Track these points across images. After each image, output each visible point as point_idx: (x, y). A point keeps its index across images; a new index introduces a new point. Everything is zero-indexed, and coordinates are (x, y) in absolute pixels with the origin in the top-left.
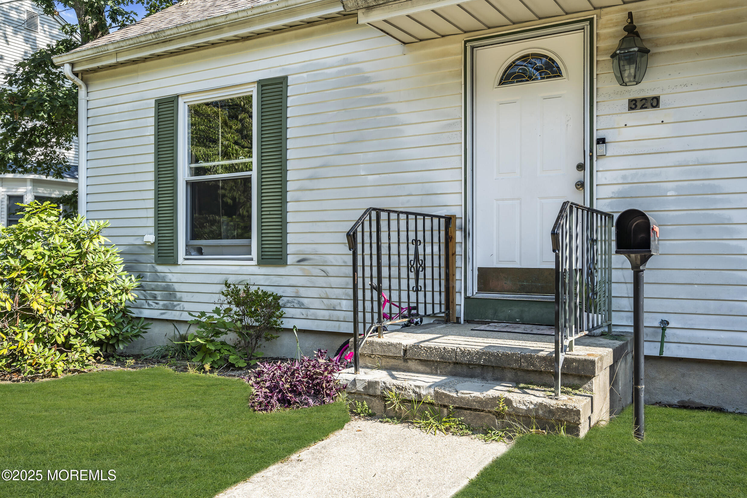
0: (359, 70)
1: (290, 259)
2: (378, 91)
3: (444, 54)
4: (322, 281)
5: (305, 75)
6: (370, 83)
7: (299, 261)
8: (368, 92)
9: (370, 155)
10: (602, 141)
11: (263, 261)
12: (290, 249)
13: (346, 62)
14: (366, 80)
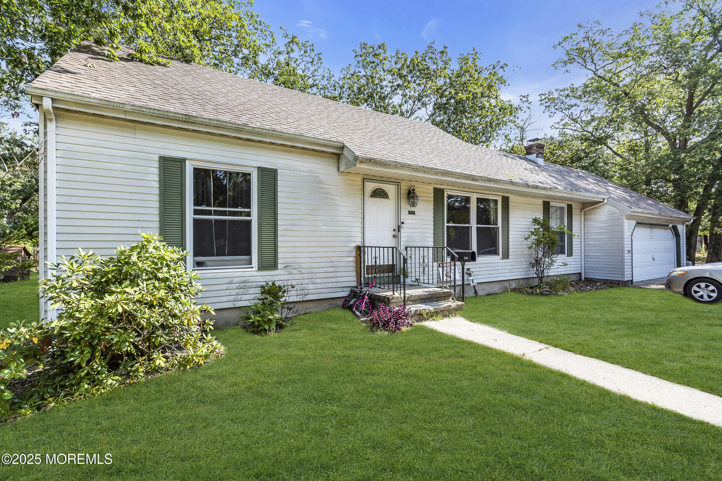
0: (317, 177)
1: (280, 266)
2: (327, 189)
3: (355, 181)
4: (298, 276)
5: (288, 171)
6: (323, 184)
7: (285, 267)
8: (322, 188)
9: (323, 217)
10: (403, 223)
11: (262, 267)
12: (280, 261)
13: (311, 171)
14: (321, 183)
